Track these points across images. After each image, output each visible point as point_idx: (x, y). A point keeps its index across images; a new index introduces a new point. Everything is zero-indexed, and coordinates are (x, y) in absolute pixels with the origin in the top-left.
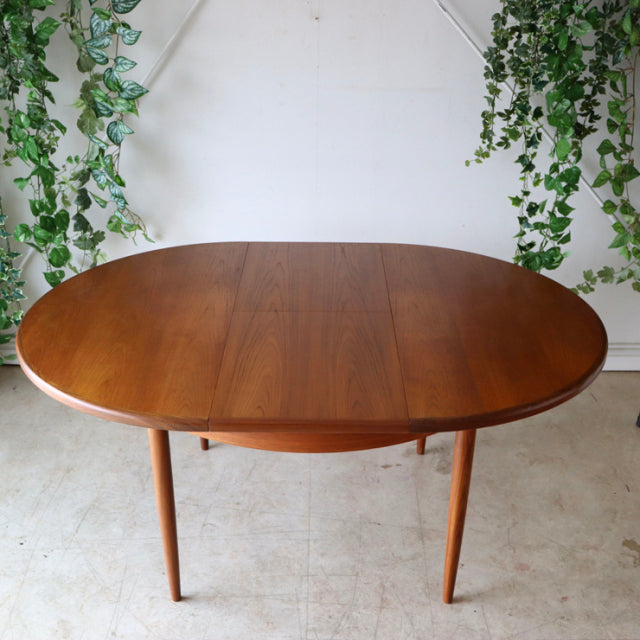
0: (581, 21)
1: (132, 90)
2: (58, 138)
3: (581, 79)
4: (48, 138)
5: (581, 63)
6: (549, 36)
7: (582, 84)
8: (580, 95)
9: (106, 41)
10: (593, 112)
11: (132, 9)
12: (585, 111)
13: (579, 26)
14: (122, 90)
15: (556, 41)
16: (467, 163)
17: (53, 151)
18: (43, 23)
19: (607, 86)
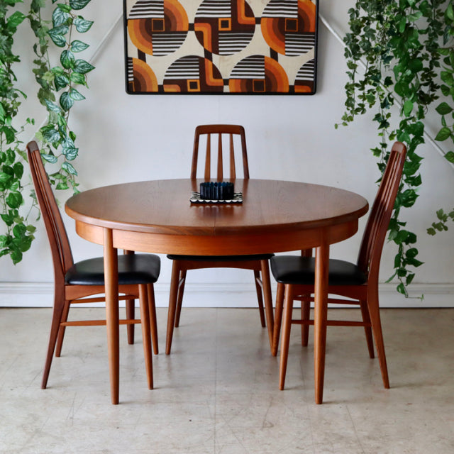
0: (416, 11)
1: (82, 67)
2: (19, 103)
3: (419, 55)
4: (12, 103)
5: (417, 43)
6: (392, 23)
7: (421, 59)
8: (420, 68)
9: (65, 30)
10: (432, 82)
11: (83, 7)
12: (426, 82)
13: (414, 15)
14: (75, 67)
15: (398, 27)
16: (336, 126)
17: (15, 114)
18: (13, 15)
19: (441, 61)
